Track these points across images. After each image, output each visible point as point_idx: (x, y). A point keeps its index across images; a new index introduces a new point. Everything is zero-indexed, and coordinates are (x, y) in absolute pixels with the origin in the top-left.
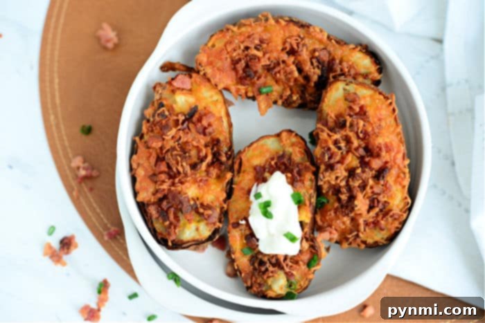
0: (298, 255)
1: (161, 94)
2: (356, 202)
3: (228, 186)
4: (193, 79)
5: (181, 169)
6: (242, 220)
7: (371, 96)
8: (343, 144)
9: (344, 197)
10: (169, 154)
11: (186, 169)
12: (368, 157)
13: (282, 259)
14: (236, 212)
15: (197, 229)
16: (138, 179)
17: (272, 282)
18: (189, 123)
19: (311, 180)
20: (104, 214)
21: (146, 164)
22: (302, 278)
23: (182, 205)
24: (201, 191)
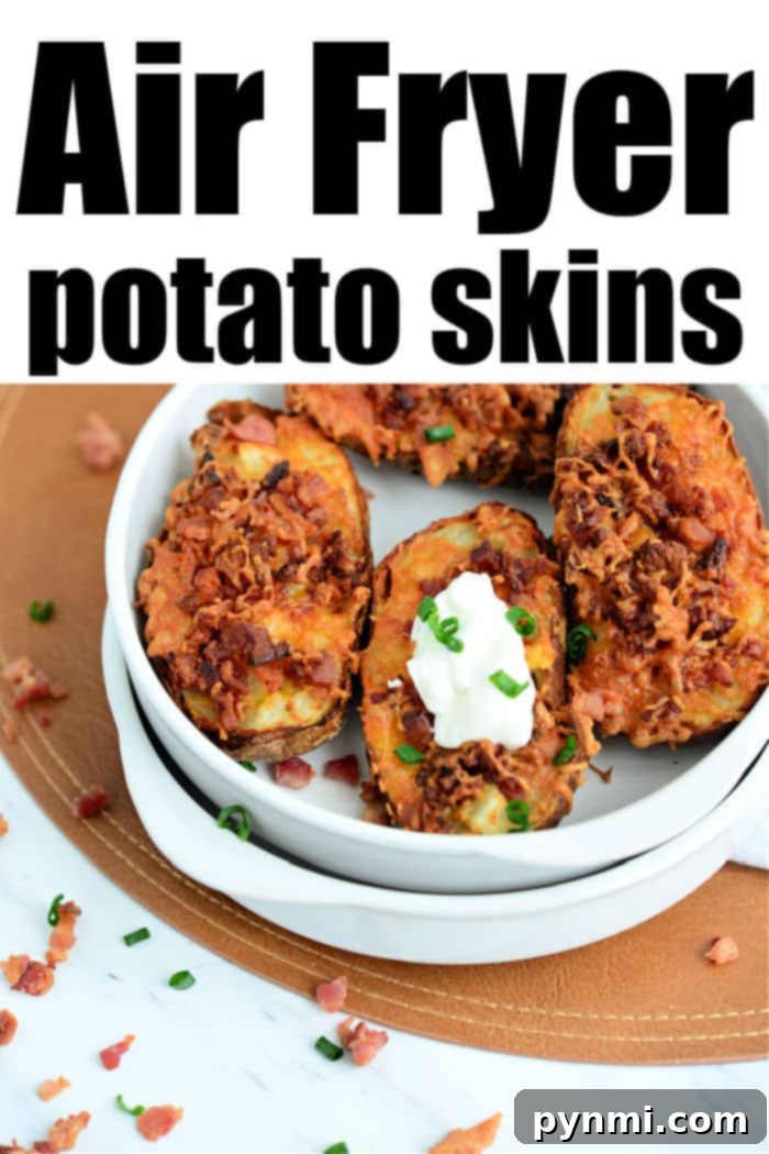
0: (530, 743)
1: (207, 447)
2: (656, 609)
3: (362, 620)
4: (279, 430)
5: (248, 571)
6: (392, 679)
7: (670, 404)
8: (615, 494)
9: (627, 607)
10: (225, 555)
11: (261, 571)
12: (674, 515)
13: (491, 753)
14: (380, 671)
15: (289, 708)
16: (152, 612)
17: (472, 814)
18: (269, 494)
19: (551, 592)
20: (72, 769)
21: (171, 582)
22: (543, 795)
23: (253, 643)
24: (298, 627)
